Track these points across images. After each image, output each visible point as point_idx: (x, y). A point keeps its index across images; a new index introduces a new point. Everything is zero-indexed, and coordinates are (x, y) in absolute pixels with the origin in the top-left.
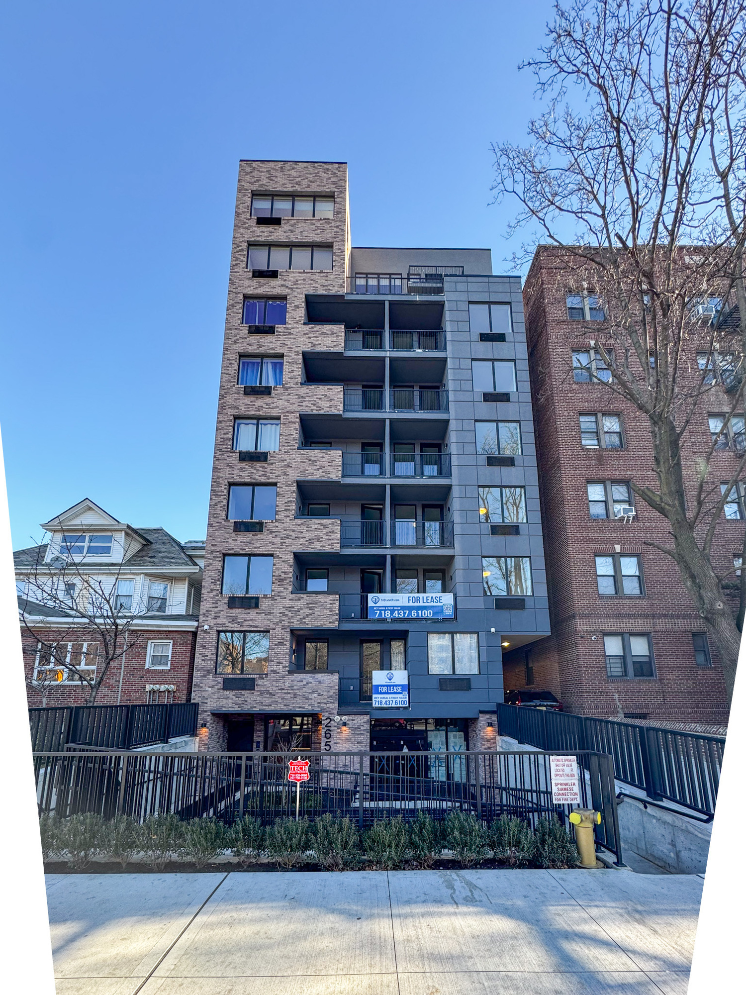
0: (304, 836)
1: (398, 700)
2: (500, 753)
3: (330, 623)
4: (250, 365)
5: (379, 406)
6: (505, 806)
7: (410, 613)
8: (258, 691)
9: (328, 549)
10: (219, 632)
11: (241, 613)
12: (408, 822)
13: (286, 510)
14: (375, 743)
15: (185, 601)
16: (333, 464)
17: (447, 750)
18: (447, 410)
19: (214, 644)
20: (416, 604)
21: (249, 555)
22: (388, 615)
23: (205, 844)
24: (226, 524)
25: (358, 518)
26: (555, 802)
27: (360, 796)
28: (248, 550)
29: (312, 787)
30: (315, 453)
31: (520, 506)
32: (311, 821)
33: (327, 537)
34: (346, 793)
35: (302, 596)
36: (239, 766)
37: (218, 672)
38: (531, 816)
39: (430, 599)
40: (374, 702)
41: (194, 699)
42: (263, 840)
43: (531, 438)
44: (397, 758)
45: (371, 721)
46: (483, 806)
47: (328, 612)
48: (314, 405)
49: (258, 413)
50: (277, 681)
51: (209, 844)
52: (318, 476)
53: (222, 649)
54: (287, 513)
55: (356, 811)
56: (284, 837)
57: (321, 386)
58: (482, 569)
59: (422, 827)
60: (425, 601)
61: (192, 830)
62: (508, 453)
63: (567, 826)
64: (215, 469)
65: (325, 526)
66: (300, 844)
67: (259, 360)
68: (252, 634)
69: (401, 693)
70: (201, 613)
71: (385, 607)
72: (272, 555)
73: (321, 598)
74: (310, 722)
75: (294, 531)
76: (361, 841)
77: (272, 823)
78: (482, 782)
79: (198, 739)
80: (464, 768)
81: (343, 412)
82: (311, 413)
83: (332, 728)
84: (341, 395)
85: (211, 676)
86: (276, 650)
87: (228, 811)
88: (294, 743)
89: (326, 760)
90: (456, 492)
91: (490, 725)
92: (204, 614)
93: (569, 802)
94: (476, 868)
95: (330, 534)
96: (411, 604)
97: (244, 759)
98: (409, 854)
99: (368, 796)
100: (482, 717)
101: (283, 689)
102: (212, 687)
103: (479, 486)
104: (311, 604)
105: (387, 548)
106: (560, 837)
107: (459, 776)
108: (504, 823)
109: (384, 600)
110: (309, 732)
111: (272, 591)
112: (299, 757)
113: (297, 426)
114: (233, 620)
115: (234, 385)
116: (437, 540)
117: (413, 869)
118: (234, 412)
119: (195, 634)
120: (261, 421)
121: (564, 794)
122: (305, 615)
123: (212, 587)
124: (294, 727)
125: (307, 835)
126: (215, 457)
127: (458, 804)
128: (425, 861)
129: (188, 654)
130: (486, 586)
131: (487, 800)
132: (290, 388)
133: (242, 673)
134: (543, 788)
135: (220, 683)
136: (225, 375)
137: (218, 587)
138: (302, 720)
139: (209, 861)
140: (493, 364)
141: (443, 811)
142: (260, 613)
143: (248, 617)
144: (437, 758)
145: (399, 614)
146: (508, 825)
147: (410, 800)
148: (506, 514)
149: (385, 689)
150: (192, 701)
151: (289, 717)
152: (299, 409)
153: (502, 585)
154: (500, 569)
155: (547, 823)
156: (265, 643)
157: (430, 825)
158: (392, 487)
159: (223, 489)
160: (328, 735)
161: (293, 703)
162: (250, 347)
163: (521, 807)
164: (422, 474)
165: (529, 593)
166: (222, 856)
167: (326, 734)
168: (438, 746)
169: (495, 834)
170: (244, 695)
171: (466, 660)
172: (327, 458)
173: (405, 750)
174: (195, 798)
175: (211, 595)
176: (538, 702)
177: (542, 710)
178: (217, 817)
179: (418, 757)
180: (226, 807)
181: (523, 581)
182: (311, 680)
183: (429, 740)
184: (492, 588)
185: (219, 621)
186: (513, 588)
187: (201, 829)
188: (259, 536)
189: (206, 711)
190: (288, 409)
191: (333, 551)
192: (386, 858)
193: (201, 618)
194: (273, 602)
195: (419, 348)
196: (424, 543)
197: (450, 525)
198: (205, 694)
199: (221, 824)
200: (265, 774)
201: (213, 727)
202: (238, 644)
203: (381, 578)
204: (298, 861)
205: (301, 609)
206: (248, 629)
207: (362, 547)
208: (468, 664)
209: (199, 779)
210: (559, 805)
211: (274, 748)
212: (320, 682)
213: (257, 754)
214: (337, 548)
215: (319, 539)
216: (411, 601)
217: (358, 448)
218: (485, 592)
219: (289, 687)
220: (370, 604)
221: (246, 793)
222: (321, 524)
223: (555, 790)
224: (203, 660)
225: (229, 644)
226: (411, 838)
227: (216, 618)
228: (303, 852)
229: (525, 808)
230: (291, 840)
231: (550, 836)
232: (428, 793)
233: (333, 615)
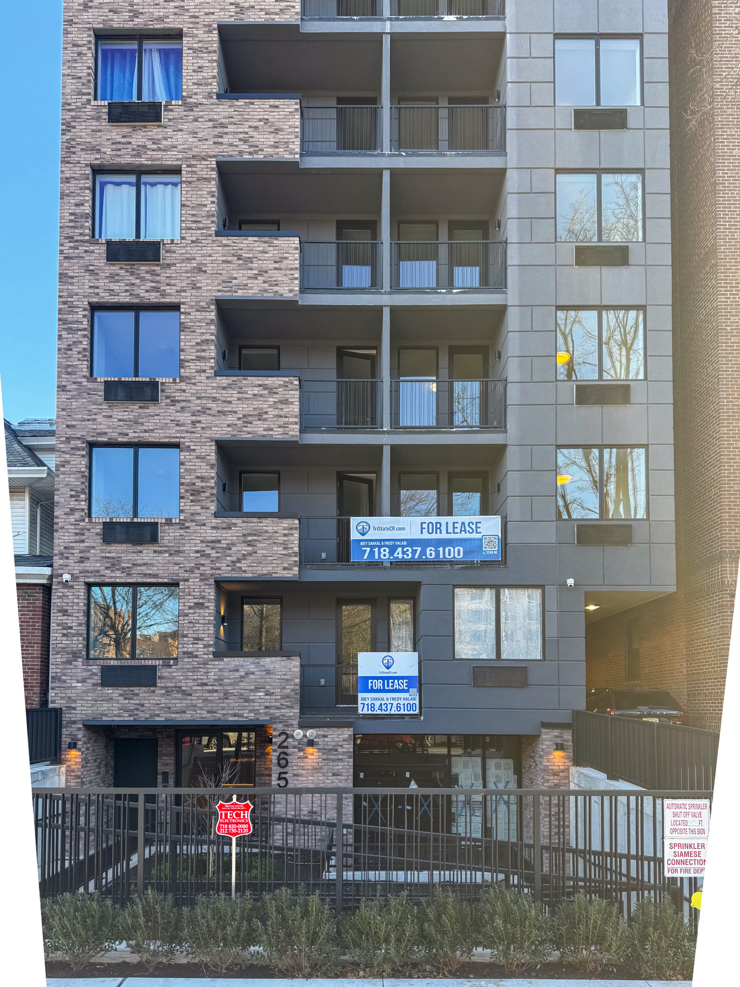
0: (245, 923)
1: (402, 702)
2: (576, 793)
3: (285, 569)
4: (117, 57)
5: (370, 144)
6: (581, 880)
7: (423, 552)
8: (162, 688)
9: (277, 434)
10: (89, 585)
11: (127, 552)
12: (418, 904)
13: (199, 359)
14: (362, 775)
15: (27, 530)
16: (283, 265)
17: (485, 786)
18: (502, 149)
19: (82, 606)
20: (434, 536)
21: (137, 446)
22: (384, 554)
23: (83, 933)
24: (90, 385)
25: (333, 374)
26: (668, 874)
27: (337, 861)
28: (133, 435)
29: (256, 847)
30: (249, 244)
31: (635, 347)
32: (255, 900)
33: (276, 412)
34: (315, 856)
35: (234, 520)
36: (134, 811)
37: (91, 656)
38: (625, 899)
39: (458, 526)
40: (360, 706)
41: (53, 702)
42: (178, 928)
43: (663, 206)
44: (399, 799)
45: (355, 739)
46: (545, 879)
47: (280, 550)
48: (245, 141)
49: (138, 161)
50: (194, 670)
51: (91, 933)
52: (254, 290)
53: (96, 618)
54: (202, 365)
55: (331, 884)
56: (213, 924)
57: (256, 102)
58: (556, 470)
59: (441, 910)
60: (450, 530)
61: (62, 911)
62: (617, 238)
63: (686, 913)
64: (63, 277)
65: (272, 391)
66: (238, 936)
67: (134, 45)
68: (151, 591)
69: (407, 691)
70: (56, 552)
71: (380, 541)
72: (176, 446)
73: (268, 525)
74: (253, 741)
75: (214, 399)
76: (339, 932)
77: (192, 903)
78: (545, 842)
79: (63, 769)
80: (514, 819)
81: (301, 155)
82: (238, 158)
83: (290, 750)
84: (296, 120)
85: (79, 662)
86: (191, 617)
87: (118, 884)
88: (226, 776)
89: (279, 803)
90: (513, 320)
91: (560, 747)
92: (61, 554)
93: (692, 875)
94: (530, 977)
95: (280, 406)
96: (426, 536)
97: (141, 799)
98: (420, 953)
99: (351, 861)
100: (546, 734)
101: (206, 684)
102: (83, 681)
103: (559, 308)
104: (250, 535)
105: (383, 432)
106: (672, 930)
107: (504, 831)
108: (579, 907)
109: (379, 529)
110: (251, 757)
111: (181, 511)
112: (235, 797)
113: (213, 186)
114: (114, 564)
115: (89, 101)
116: (474, 417)
117: (425, 977)
118: (92, 158)
119: (47, 589)
120: (145, 178)
121: (683, 862)
122: (240, 556)
123: (73, 504)
124: (224, 749)
125: (249, 921)
126: (61, 252)
127: (501, 877)
128: (445, 964)
129: (38, 625)
130: (561, 503)
131: (551, 870)
132: (197, 105)
133: (133, 656)
134: (648, 852)
135: (95, 674)
136: (69, 81)
137: (84, 505)
138: (240, 738)
139: (93, 960)
140: (597, 45)
141: (476, 887)
142: (160, 552)
143: (138, 559)
144: (468, 802)
145: (404, 553)
146: (586, 910)
147: (422, 869)
148: (607, 364)
149: (379, 684)
150: (51, 706)
151: (217, 731)
152: (216, 150)
153: (592, 500)
154: (590, 471)
155: (653, 908)
156: (172, 606)
157: (454, 908)
158: (395, 311)
159: (81, 316)
160: (283, 762)
161: (223, 709)
162: (115, 17)
163: (610, 882)
164: (451, 285)
165: (641, 514)
166: (113, 952)
167: (279, 759)
168: (469, 782)
169: (563, 925)
170: (137, 695)
171: (520, 635)
172: (272, 253)
173: (413, 785)
174: (63, 864)
175: (72, 519)
176: (645, 710)
177: (653, 723)
178: (102, 893)
179: (436, 797)
180: (116, 879)
181: (631, 493)
182: (252, 668)
183: (454, 770)
184: (572, 507)
185: (87, 565)
186: (611, 507)
187: (76, 910)
188: (152, 409)
189: (75, 722)
190: (195, 151)
191: (287, 438)
192: (380, 958)
193: (57, 561)
194: (182, 531)
195: (450, 13)
196: (451, 423)
197: (500, 386)
198: (71, 693)
199: (109, 902)
200: (178, 826)
201: (88, 749)
202: (124, 608)
203: (373, 488)
204: (236, 961)
205: (234, 544)
206: (140, 580)
207: (339, 430)
208: (523, 643)
209: (68, 833)
210: (674, 880)
211: (194, 782)
212: (268, 672)
213: (164, 793)
214: (294, 431)
215: (261, 415)
216: (425, 531)
217: (330, 233)
218: (559, 514)
219: (215, 680)
220: (354, 535)
221: (147, 856)
222: (264, 387)
223: (669, 854)
224: (64, 635)
225: (108, 608)
226: (422, 929)
227: (82, 560)
228: (244, 948)
229: (615, 883)
230: (224, 928)
231: (655, 929)
232: (451, 857)
233: (289, 555)
